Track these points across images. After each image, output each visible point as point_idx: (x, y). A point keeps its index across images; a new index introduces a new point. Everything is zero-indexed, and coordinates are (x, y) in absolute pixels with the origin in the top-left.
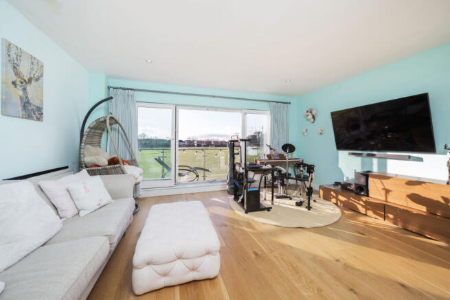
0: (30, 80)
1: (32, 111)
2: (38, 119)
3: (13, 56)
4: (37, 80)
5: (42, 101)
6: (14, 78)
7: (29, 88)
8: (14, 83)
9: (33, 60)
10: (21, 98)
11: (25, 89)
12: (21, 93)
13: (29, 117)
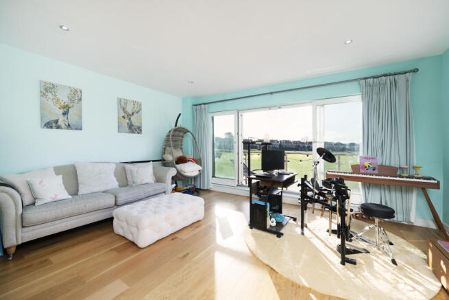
0: (133, 114)
1: (135, 129)
2: (138, 133)
3: (123, 104)
4: (137, 113)
5: (141, 124)
6: (123, 114)
7: (132, 118)
8: (123, 117)
9: (134, 103)
10: (128, 124)
11: (130, 119)
12: (127, 121)
13: (133, 132)
